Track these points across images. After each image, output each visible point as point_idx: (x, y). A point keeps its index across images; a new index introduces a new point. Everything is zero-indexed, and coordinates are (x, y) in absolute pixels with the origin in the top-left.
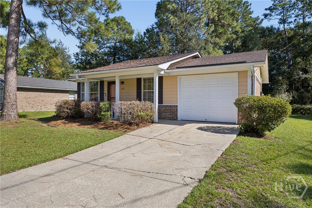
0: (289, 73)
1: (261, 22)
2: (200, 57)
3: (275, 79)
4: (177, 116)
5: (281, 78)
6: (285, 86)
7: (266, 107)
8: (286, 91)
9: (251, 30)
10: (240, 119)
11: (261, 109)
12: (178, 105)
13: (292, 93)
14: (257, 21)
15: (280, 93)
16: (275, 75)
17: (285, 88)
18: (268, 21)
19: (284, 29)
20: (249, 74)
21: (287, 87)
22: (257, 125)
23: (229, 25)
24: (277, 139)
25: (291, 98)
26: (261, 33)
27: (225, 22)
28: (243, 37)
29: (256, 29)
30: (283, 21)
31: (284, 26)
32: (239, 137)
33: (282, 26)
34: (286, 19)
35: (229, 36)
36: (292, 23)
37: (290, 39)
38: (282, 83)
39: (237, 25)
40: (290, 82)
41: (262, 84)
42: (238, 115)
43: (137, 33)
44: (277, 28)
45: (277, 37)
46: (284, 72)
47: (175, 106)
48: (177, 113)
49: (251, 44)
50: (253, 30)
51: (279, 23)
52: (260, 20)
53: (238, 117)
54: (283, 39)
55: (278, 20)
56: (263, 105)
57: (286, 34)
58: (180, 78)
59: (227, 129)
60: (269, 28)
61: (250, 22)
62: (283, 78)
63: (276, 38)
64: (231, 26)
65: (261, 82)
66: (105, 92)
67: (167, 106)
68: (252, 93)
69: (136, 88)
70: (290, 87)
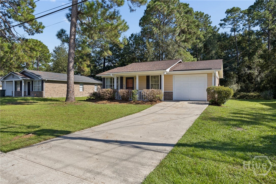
0: (238, 69)
1: (218, 30)
2: (182, 62)
3: (228, 74)
4: (172, 98)
5: (232, 73)
6: (235, 79)
7: (222, 92)
8: (236, 83)
9: (211, 36)
10: (208, 99)
11: (219, 93)
12: (173, 91)
13: (241, 84)
14: (215, 29)
15: (232, 84)
16: (228, 70)
17: (235, 80)
18: (223, 29)
19: (235, 35)
20: (213, 75)
21: (237, 79)
22: (217, 101)
23: (195, 33)
24: (227, 107)
25: (239, 88)
26: (218, 39)
27: (192, 31)
28: (205, 41)
29: (214, 35)
30: (234, 30)
31: (235, 33)
32: (209, 106)
33: (233, 33)
34: (236, 28)
35: (195, 41)
36: (241, 31)
37: (239, 43)
38: (233, 77)
39: (201, 34)
40: (239, 75)
41: (219, 79)
42: (207, 97)
43: (124, 37)
44: (229, 35)
45: (230, 41)
46: (235, 68)
47: (171, 92)
48: (172, 96)
49: (211, 47)
50: (212, 37)
51: (231, 31)
52: (217, 29)
53: (207, 98)
54: (234, 43)
55: (230, 29)
56: (220, 90)
57: (236, 39)
58: (174, 76)
59: (203, 103)
60: (224, 34)
61: (210, 30)
62: (234, 73)
63: (228, 42)
64: (196, 34)
65: (218, 77)
66: (124, 84)
67: (167, 92)
68: (215, 85)
69: (146, 82)
70: (239, 79)
